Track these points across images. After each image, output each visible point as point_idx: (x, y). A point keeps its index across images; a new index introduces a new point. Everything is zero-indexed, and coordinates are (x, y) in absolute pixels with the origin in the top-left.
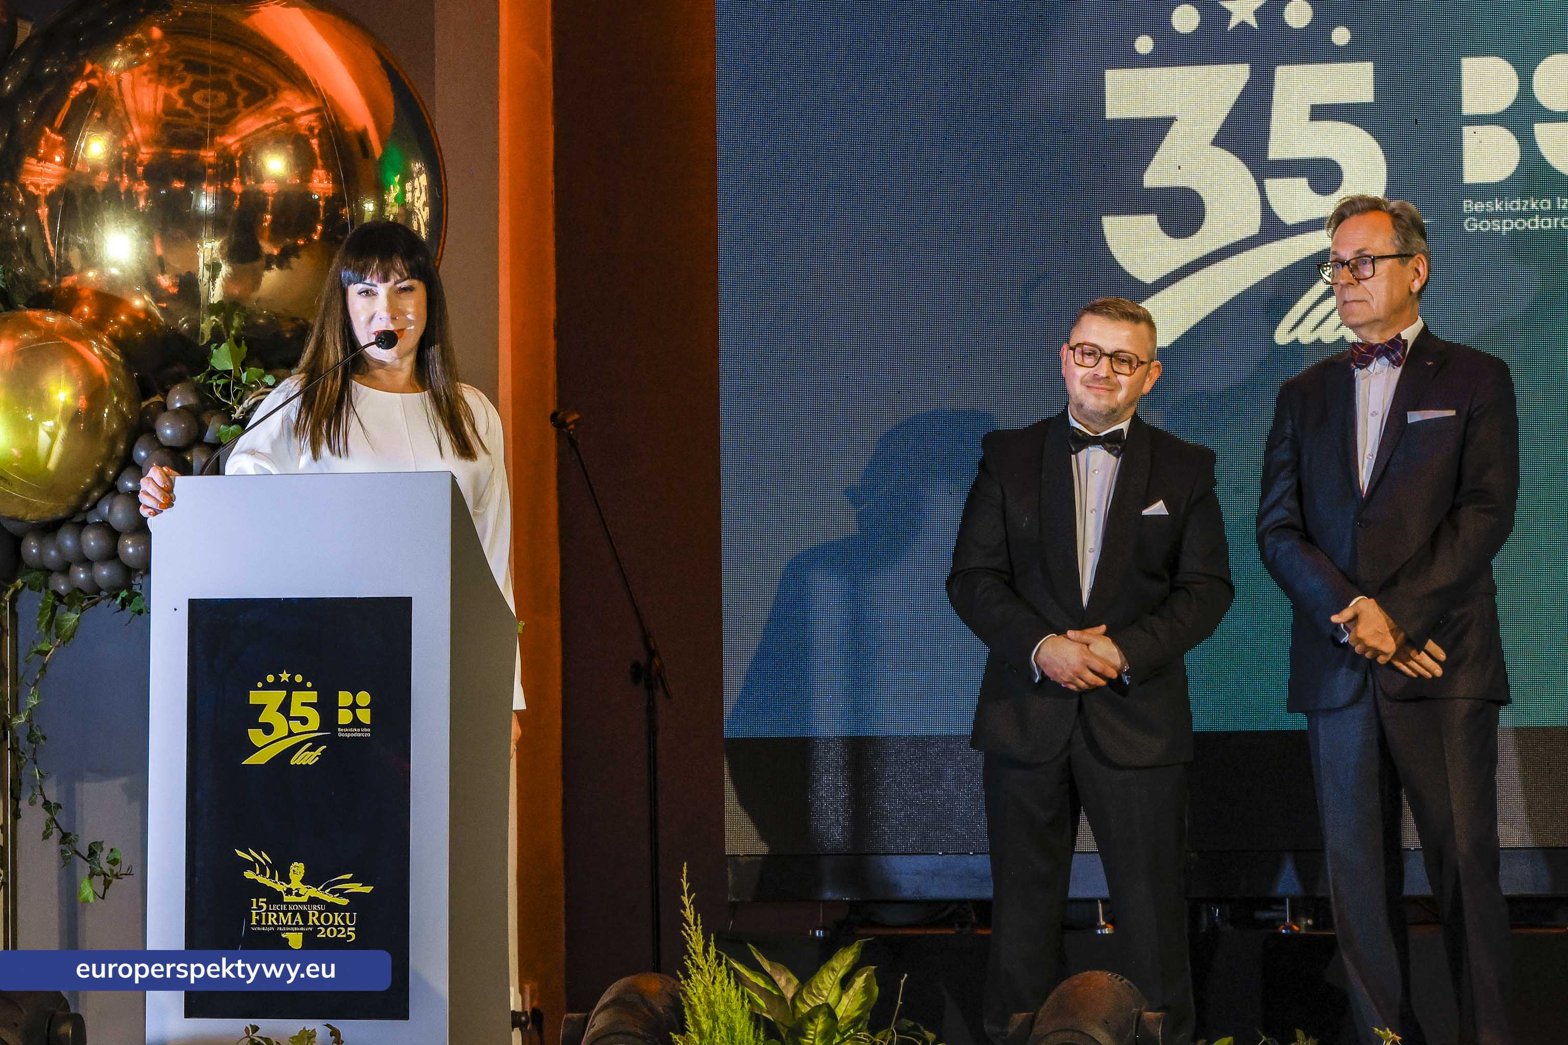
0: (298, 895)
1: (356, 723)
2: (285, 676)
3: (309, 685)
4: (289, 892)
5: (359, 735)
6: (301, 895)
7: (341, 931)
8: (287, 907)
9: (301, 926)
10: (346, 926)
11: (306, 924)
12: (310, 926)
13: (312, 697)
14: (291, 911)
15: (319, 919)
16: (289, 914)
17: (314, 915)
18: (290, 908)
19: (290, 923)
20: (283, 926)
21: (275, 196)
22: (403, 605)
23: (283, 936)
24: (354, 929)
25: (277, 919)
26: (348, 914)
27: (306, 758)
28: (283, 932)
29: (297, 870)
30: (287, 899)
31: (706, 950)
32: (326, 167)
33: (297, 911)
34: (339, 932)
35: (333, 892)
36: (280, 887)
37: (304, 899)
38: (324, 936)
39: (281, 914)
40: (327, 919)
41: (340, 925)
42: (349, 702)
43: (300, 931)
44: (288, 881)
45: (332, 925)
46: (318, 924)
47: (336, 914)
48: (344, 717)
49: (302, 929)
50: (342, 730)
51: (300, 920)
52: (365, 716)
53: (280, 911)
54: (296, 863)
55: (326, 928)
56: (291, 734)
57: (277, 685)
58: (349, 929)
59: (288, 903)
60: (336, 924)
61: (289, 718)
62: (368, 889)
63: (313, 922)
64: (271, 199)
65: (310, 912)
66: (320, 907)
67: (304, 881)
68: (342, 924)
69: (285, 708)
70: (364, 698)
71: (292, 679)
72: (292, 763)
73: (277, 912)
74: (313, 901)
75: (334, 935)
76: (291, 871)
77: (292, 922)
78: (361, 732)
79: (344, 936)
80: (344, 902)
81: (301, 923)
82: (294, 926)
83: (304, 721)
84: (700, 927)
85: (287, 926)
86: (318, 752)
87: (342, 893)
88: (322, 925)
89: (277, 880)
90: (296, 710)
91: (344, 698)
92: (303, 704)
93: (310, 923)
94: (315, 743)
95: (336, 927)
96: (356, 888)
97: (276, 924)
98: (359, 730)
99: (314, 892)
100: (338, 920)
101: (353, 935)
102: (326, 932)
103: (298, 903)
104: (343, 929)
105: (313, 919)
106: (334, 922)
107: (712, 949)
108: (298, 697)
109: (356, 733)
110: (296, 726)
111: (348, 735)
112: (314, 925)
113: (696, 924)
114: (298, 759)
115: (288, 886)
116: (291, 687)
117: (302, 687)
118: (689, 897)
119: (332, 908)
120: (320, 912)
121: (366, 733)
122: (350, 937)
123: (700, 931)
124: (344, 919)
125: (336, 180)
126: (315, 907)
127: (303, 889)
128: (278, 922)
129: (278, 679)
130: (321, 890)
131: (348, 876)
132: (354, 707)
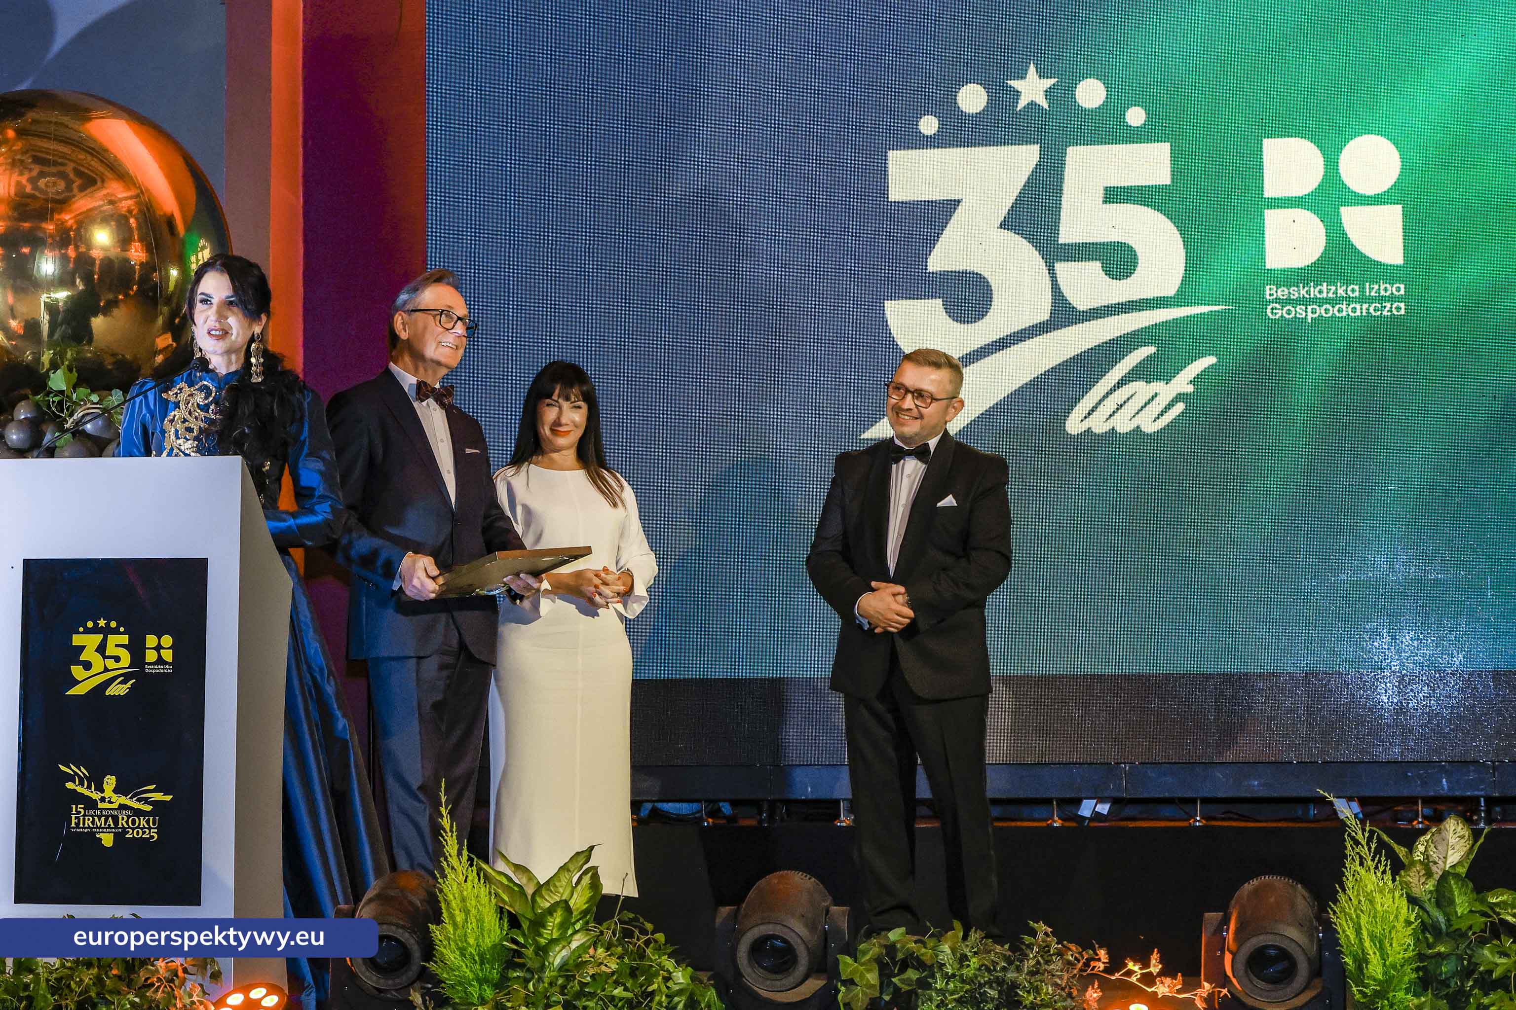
0: (110, 802)
1: (160, 661)
2: (102, 623)
3: (122, 629)
4: (103, 800)
5: (162, 671)
6: (112, 803)
7: (145, 832)
8: (101, 812)
9: (112, 828)
10: (150, 829)
11: (116, 827)
12: (120, 828)
13: (125, 639)
14: (104, 816)
15: (127, 822)
16: (103, 818)
17: (123, 819)
18: (104, 813)
19: (103, 826)
20: (97, 827)
21: (102, 260)
22: (200, 565)
23: (97, 836)
24: (156, 830)
25: (93, 822)
26: (151, 818)
27: (118, 690)
28: (98, 832)
29: (110, 782)
30: (101, 805)
31: (460, 854)
32: (141, 240)
33: (109, 816)
34: (144, 833)
35: (139, 800)
36: (96, 796)
37: (116, 806)
38: (131, 836)
39: (96, 818)
40: (134, 822)
41: (145, 828)
42: (155, 644)
43: (112, 832)
44: (103, 791)
45: (138, 827)
46: (126, 826)
47: (142, 818)
48: (151, 656)
49: (113, 830)
50: (149, 667)
51: (111, 823)
52: (168, 655)
53: (95, 816)
54: (109, 776)
55: (133, 829)
56: (106, 670)
57: (95, 630)
58: (152, 830)
59: (101, 809)
60: (141, 826)
61: (105, 657)
62: (168, 798)
63: (122, 824)
64: (98, 262)
65: (120, 817)
66: (129, 813)
67: (115, 791)
68: (146, 826)
69: (101, 649)
70: (167, 641)
71: (108, 624)
72: (107, 694)
73: (93, 816)
74: (122, 807)
75: (140, 836)
76: (105, 782)
77: (105, 825)
78: (164, 669)
79: (148, 836)
80: (149, 808)
81: (112, 826)
82: (106, 828)
83: (117, 659)
84: (455, 834)
85: (100, 827)
86: (129, 685)
87: (146, 801)
88: (129, 827)
89: (93, 790)
90: (111, 650)
91: (151, 640)
92: (117, 646)
93: (120, 826)
94: (127, 677)
95: (142, 829)
96: (158, 796)
97: (91, 826)
98: (162, 667)
99: (123, 800)
100: (143, 823)
101: (156, 836)
102: (133, 833)
103: (110, 809)
104: (147, 831)
105: (122, 822)
106: (139, 824)
107: (465, 852)
108: (113, 640)
109: (160, 669)
110: (111, 664)
111: (154, 671)
112: (123, 827)
113: (451, 831)
114: (112, 691)
115: (103, 795)
116: (107, 631)
117: (116, 632)
118: (446, 808)
119: (139, 813)
120: (129, 817)
121: (169, 669)
122: (153, 837)
123: (455, 837)
124: (148, 822)
125: (149, 249)
126: (124, 812)
127: (114, 798)
128: (93, 825)
129: (96, 624)
130: (130, 798)
131: (152, 787)
132: (159, 648)
